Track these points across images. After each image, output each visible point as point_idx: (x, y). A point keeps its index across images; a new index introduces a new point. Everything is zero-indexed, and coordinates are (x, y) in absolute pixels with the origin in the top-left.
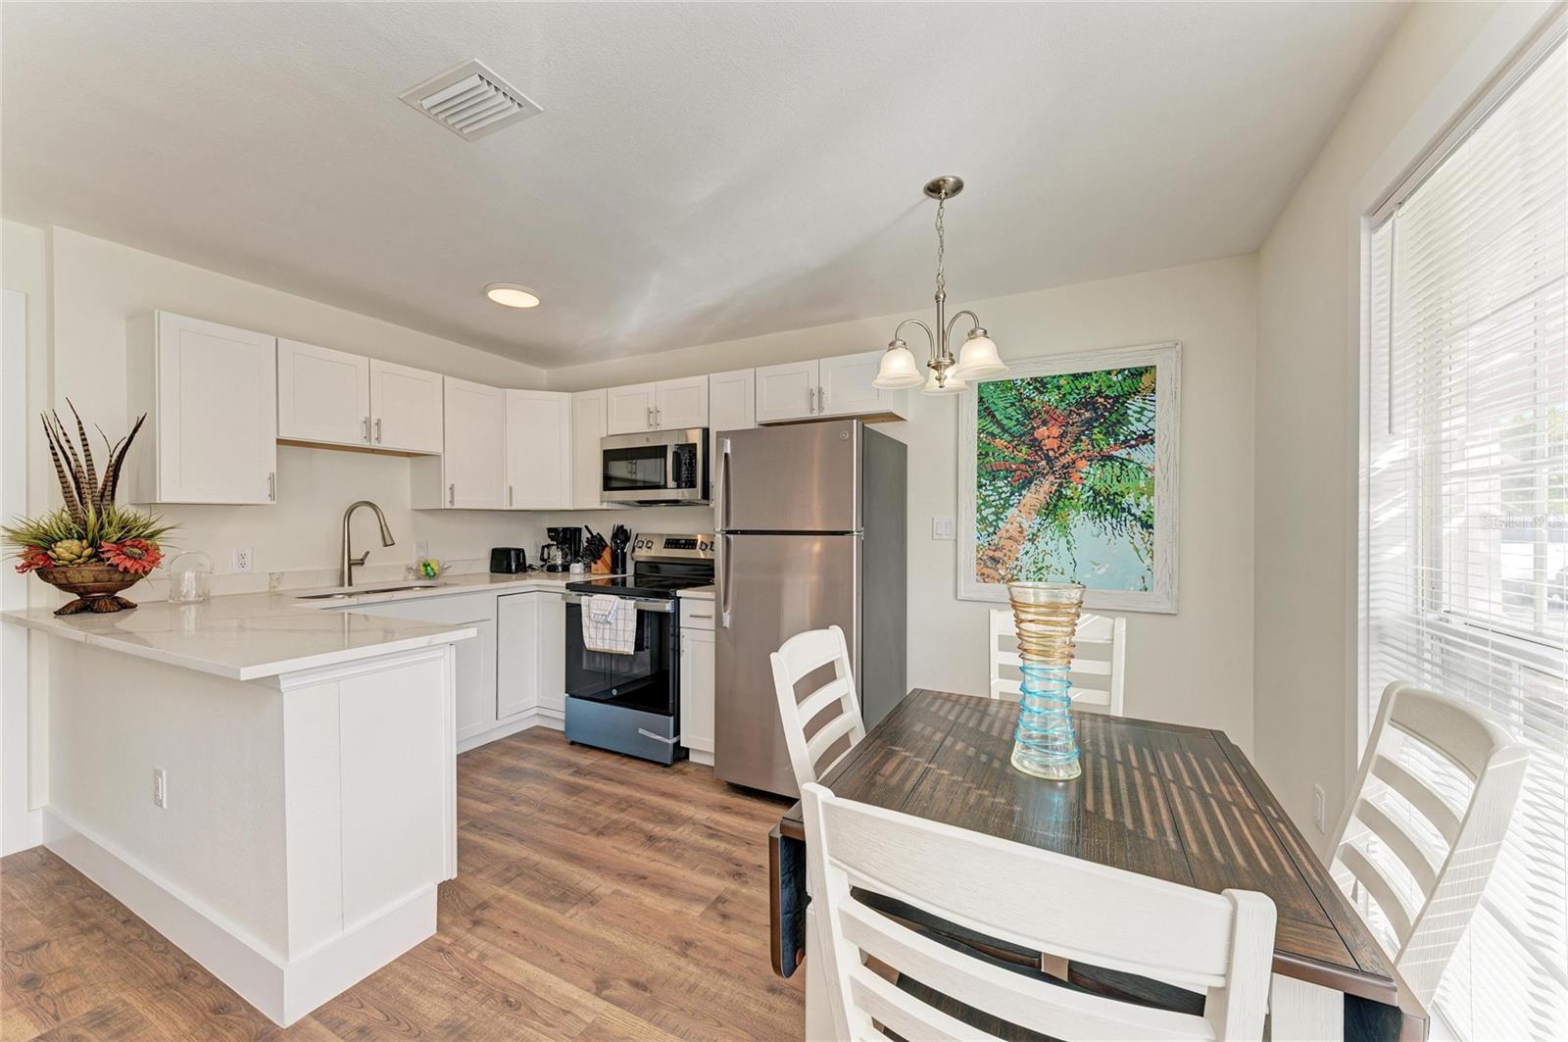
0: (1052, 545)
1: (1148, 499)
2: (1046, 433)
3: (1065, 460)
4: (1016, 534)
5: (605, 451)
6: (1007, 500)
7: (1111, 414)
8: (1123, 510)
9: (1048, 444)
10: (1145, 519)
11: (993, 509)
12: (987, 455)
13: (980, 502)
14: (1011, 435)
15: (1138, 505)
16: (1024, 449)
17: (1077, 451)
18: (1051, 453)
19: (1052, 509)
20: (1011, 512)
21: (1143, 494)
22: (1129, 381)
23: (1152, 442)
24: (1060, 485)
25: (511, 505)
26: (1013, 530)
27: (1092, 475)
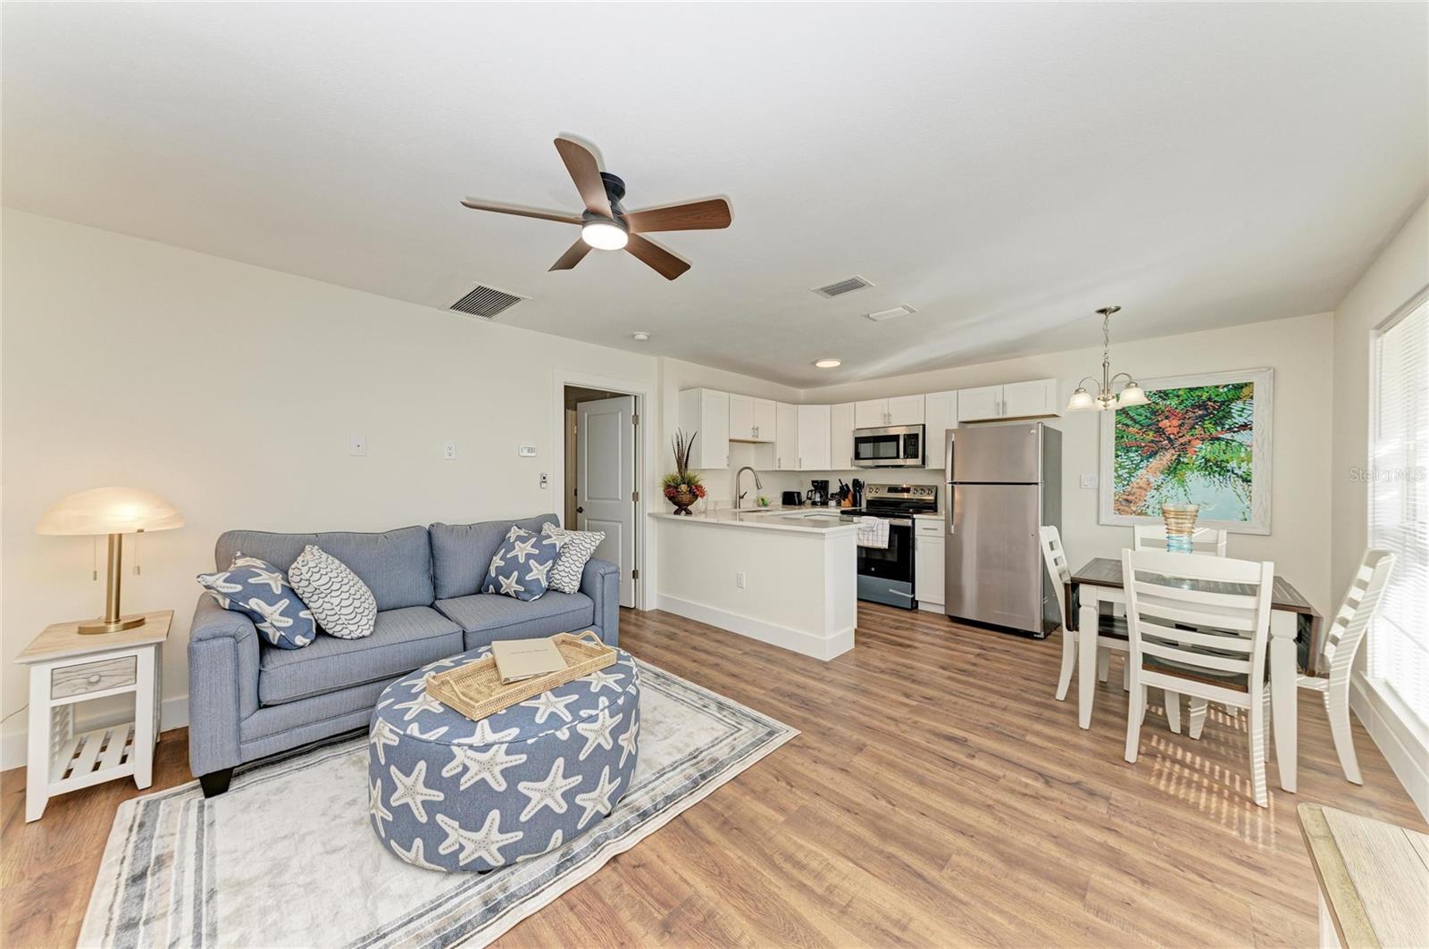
0: (1172, 492)
1: (1247, 464)
2: (1168, 424)
3: (1182, 440)
4: (1144, 486)
5: (856, 438)
6: (1137, 465)
7: (1218, 412)
8: (1228, 471)
9: (1169, 431)
10: (1245, 476)
11: (1127, 470)
12: (1123, 437)
13: (1117, 466)
14: (1141, 425)
15: (1240, 468)
16: (1151, 434)
17: (1192, 435)
18: (1172, 436)
19: (1173, 469)
20: (1139, 472)
21: (1243, 461)
22: (1232, 392)
23: (1251, 429)
24: (1179, 456)
25: (800, 467)
26: (1142, 483)
27: (1204, 449)
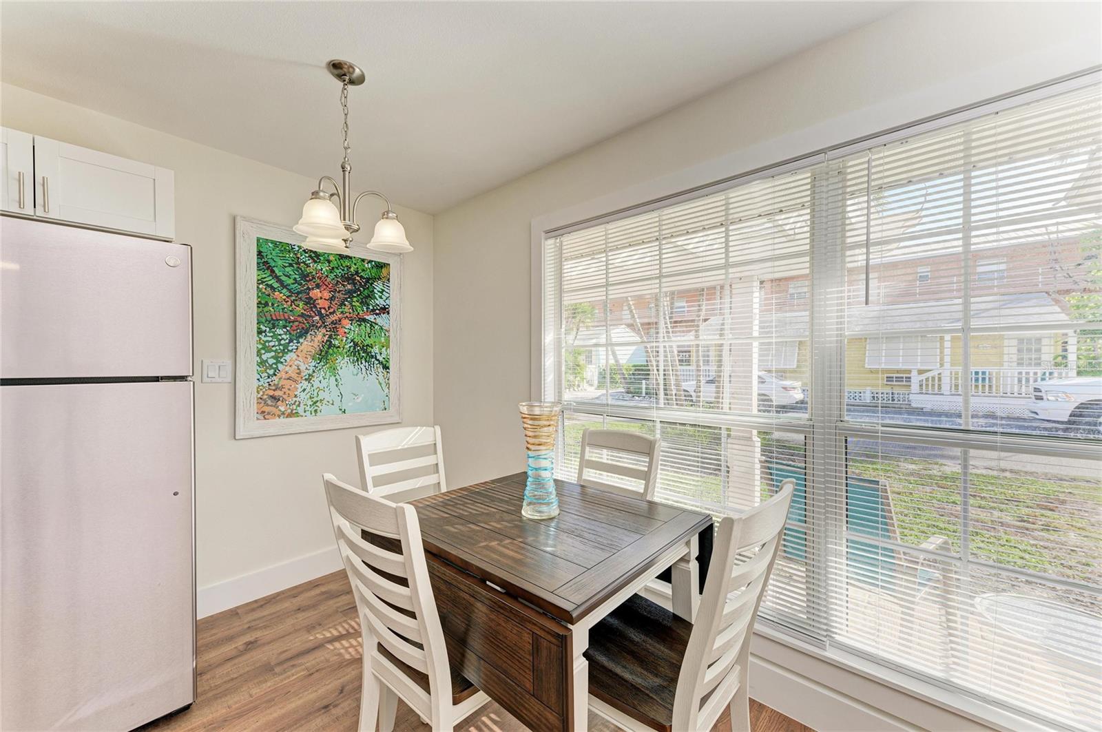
0: (324, 383)
1: (386, 350)
2: (319, 295)
3: (334, 318)
4: (294, 376)
6: (286, 346)
7: (364, 289)
8: (372, 357)
9: (321, 303)
10: (384, 363)
11: (273, 354)
12: (266, 304)
13: (260, 346)
14: (290, 292)
15: (381, 354)
16: (301, 304)
17: (342, 312)
18: (323, 311)
19: (325, 354)
20: (288, 357)
21: (383, 347)
22: (375, 270)
23: (388, 313)
24: (330, 337)
26: (292, 372)
27: (351, 331)
